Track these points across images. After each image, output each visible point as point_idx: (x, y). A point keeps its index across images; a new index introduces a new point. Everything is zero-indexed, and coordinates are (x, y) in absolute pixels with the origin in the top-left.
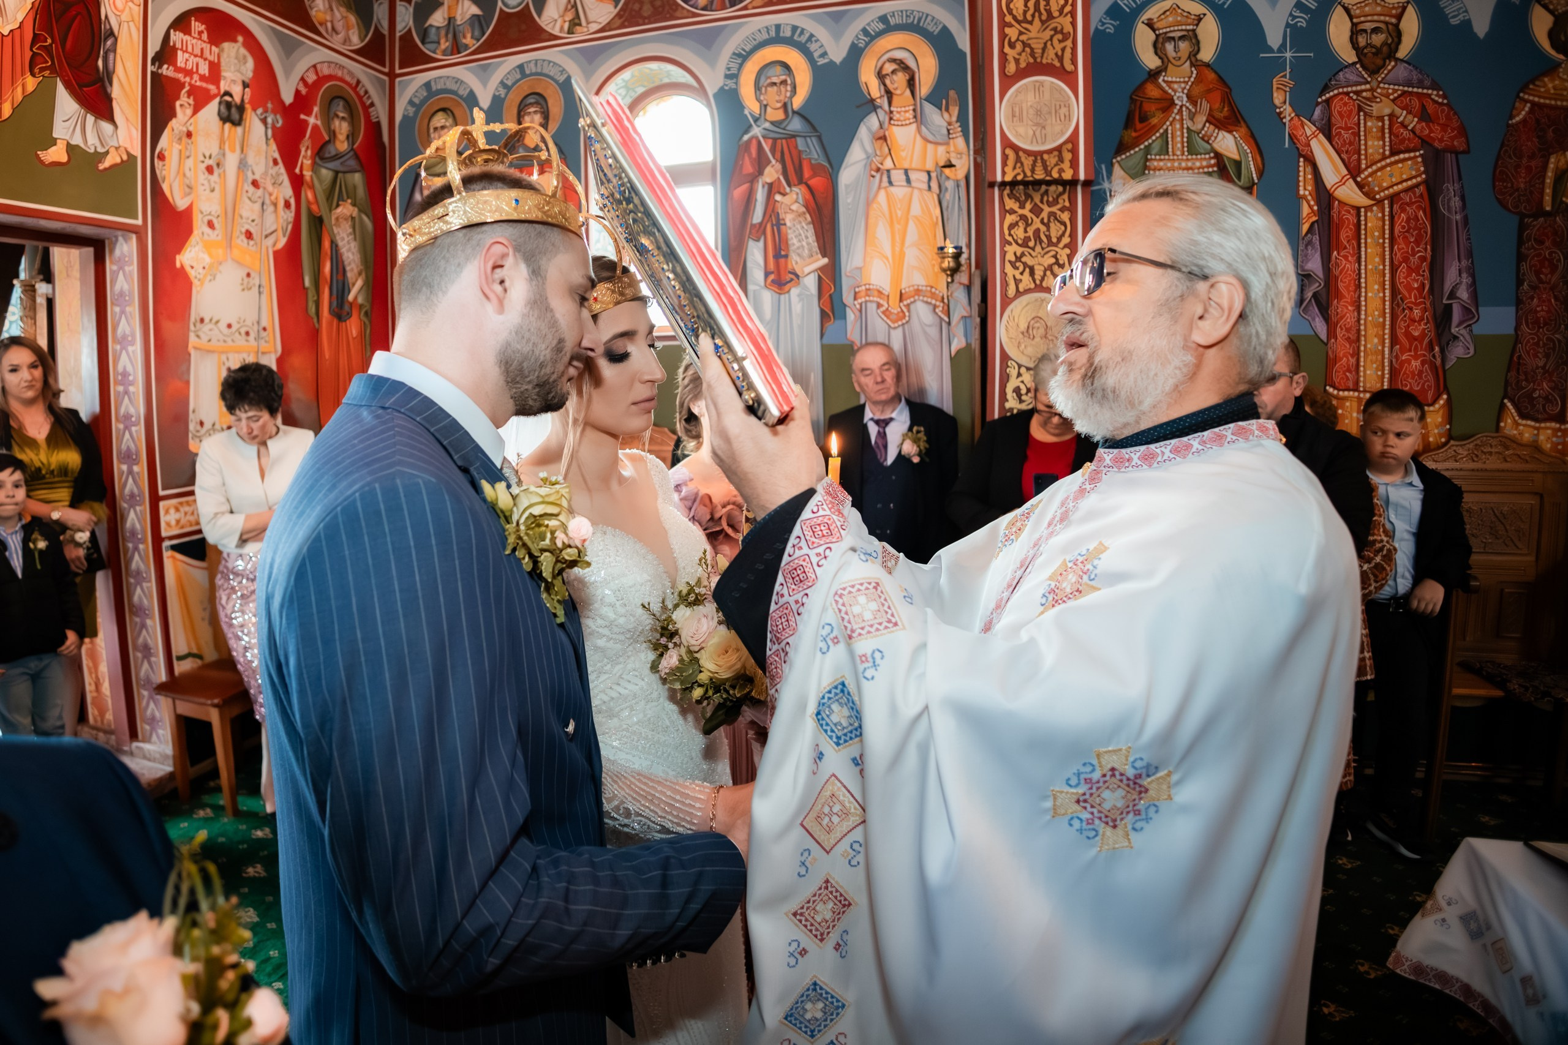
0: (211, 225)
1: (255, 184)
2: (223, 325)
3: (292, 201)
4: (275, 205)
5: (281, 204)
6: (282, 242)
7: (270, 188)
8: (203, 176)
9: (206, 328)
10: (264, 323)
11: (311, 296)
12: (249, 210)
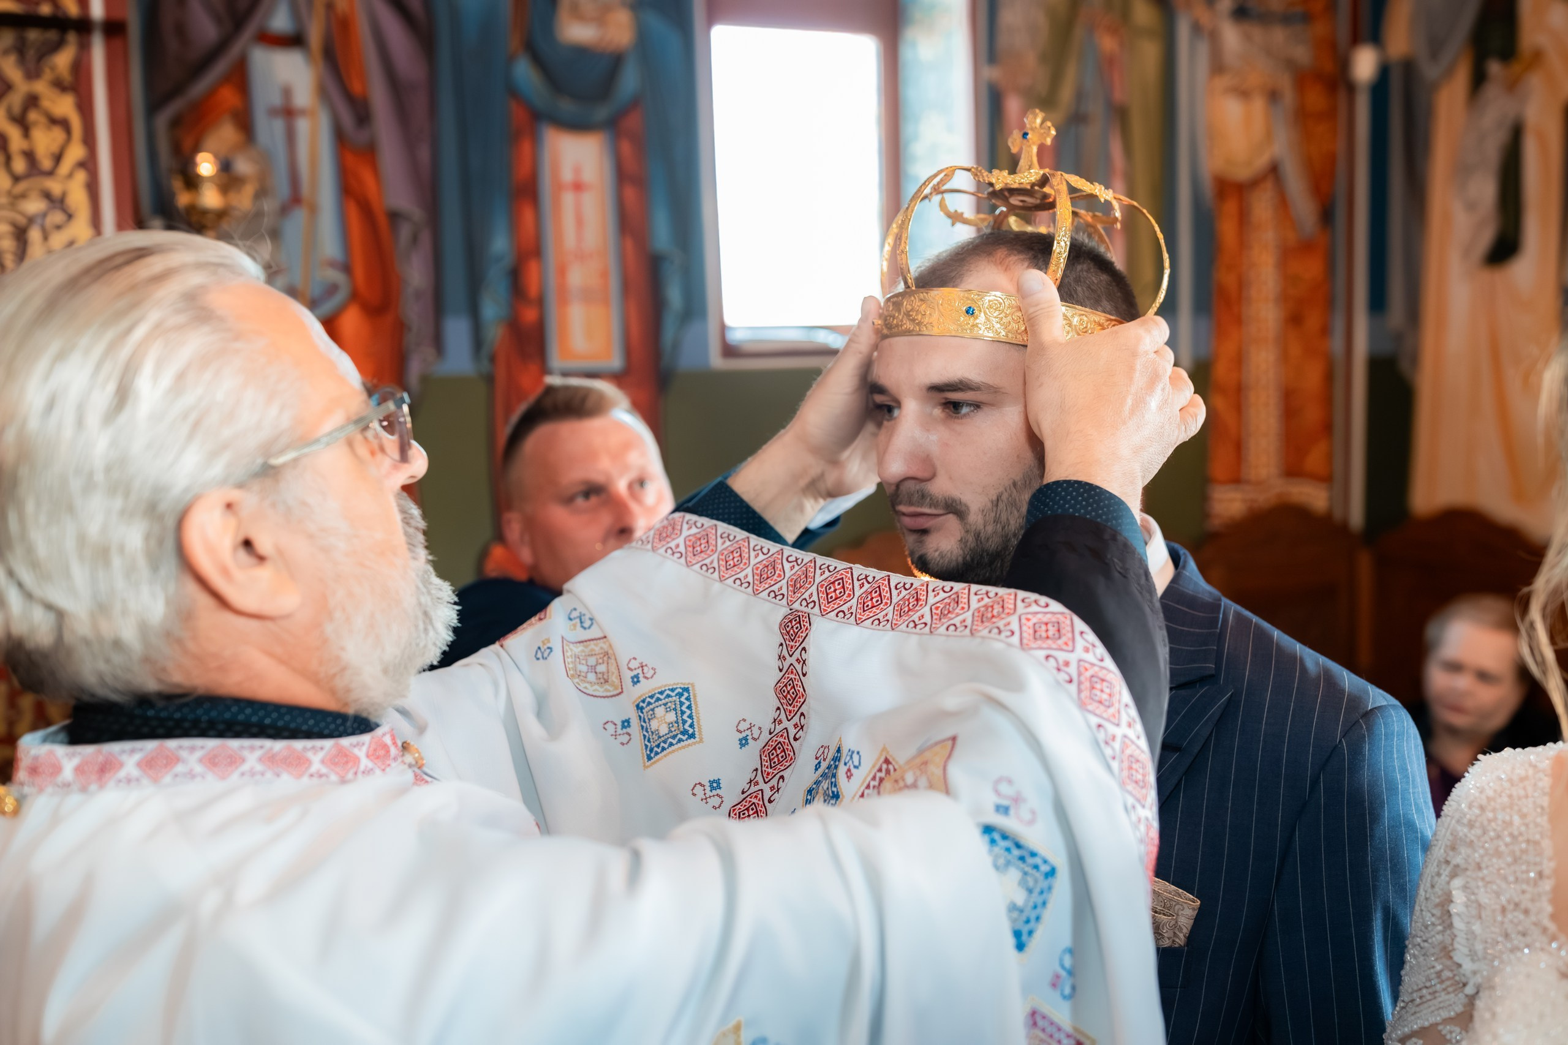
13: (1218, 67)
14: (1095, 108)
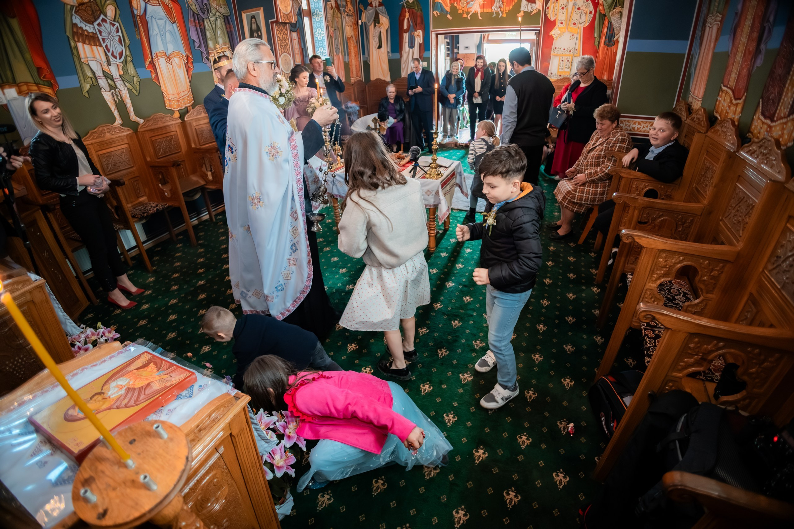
0: (562, 23)
1: (579, 9)
2: (562, 49)
3: (593, 11)
4: (586, 14)
5: (589, 12)
6: (587, 24)
7: (584, 9)
8: (560, 11)
9: (557, 50)
10: (577, 48)
11: (597, 40)
12: (575, 17)
13: (346, 23)
14: (336, 28)
